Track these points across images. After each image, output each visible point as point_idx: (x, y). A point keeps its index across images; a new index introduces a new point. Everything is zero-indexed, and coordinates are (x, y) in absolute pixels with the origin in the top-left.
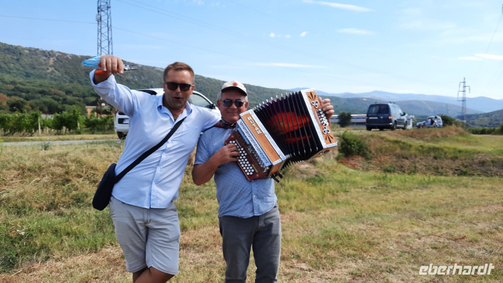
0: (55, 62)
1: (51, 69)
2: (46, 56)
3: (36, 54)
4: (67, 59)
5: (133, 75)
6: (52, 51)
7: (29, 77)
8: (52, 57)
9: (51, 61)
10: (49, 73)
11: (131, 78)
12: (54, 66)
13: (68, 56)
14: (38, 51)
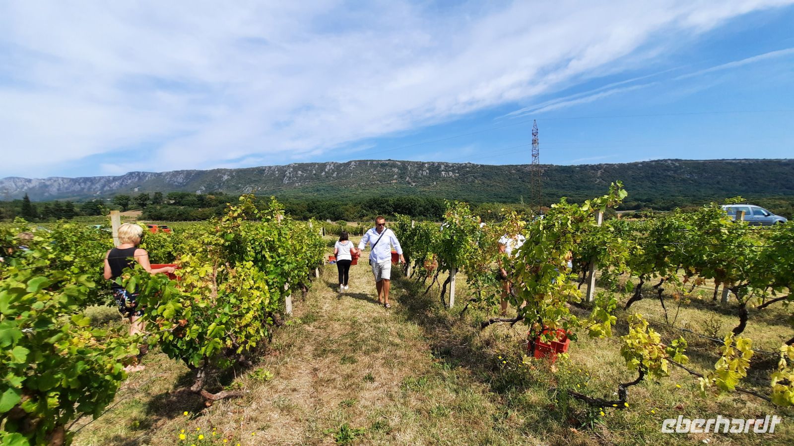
0: (602, 173)
1: (598, 180)
2: (594, 170)
3: (586, 170)
4: (614, 169)
5: (690, 173)
6: (600, 165)
7: (579, 189)
8: (600, 169)
9: (599, 172)
10: (596, 184)
11: (689, 177)
12: (601, 177)
13: (616, 166)
14: (587, 167)
